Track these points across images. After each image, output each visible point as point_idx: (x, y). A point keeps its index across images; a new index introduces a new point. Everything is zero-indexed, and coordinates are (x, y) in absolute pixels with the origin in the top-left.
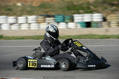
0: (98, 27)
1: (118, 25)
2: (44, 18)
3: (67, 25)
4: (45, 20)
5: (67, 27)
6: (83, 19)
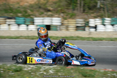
0: (57, 30)
1: (75, 29)
2: (5, 20)
3: (27, 27)
4: (6, 22)
5: (27, 29)
6: (43, 22)
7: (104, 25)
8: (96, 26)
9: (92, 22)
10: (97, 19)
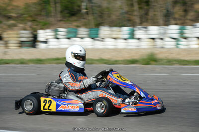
7: (58, 39)
8: (47, 39)
9: (42, 34)
10: (48, 31)
